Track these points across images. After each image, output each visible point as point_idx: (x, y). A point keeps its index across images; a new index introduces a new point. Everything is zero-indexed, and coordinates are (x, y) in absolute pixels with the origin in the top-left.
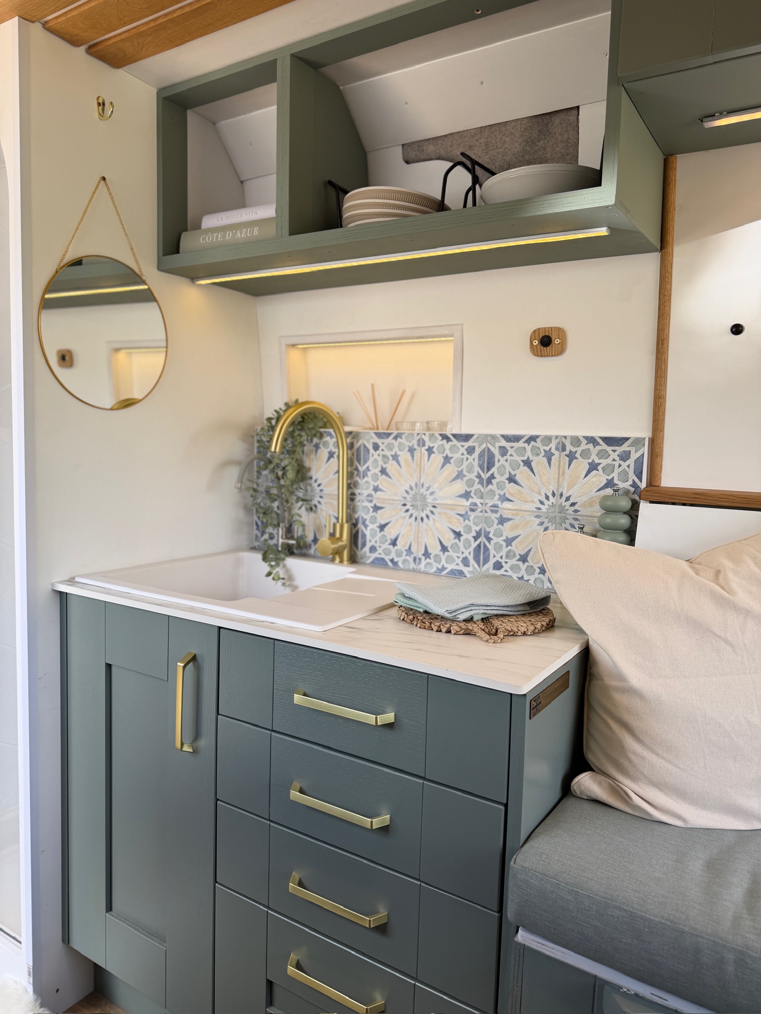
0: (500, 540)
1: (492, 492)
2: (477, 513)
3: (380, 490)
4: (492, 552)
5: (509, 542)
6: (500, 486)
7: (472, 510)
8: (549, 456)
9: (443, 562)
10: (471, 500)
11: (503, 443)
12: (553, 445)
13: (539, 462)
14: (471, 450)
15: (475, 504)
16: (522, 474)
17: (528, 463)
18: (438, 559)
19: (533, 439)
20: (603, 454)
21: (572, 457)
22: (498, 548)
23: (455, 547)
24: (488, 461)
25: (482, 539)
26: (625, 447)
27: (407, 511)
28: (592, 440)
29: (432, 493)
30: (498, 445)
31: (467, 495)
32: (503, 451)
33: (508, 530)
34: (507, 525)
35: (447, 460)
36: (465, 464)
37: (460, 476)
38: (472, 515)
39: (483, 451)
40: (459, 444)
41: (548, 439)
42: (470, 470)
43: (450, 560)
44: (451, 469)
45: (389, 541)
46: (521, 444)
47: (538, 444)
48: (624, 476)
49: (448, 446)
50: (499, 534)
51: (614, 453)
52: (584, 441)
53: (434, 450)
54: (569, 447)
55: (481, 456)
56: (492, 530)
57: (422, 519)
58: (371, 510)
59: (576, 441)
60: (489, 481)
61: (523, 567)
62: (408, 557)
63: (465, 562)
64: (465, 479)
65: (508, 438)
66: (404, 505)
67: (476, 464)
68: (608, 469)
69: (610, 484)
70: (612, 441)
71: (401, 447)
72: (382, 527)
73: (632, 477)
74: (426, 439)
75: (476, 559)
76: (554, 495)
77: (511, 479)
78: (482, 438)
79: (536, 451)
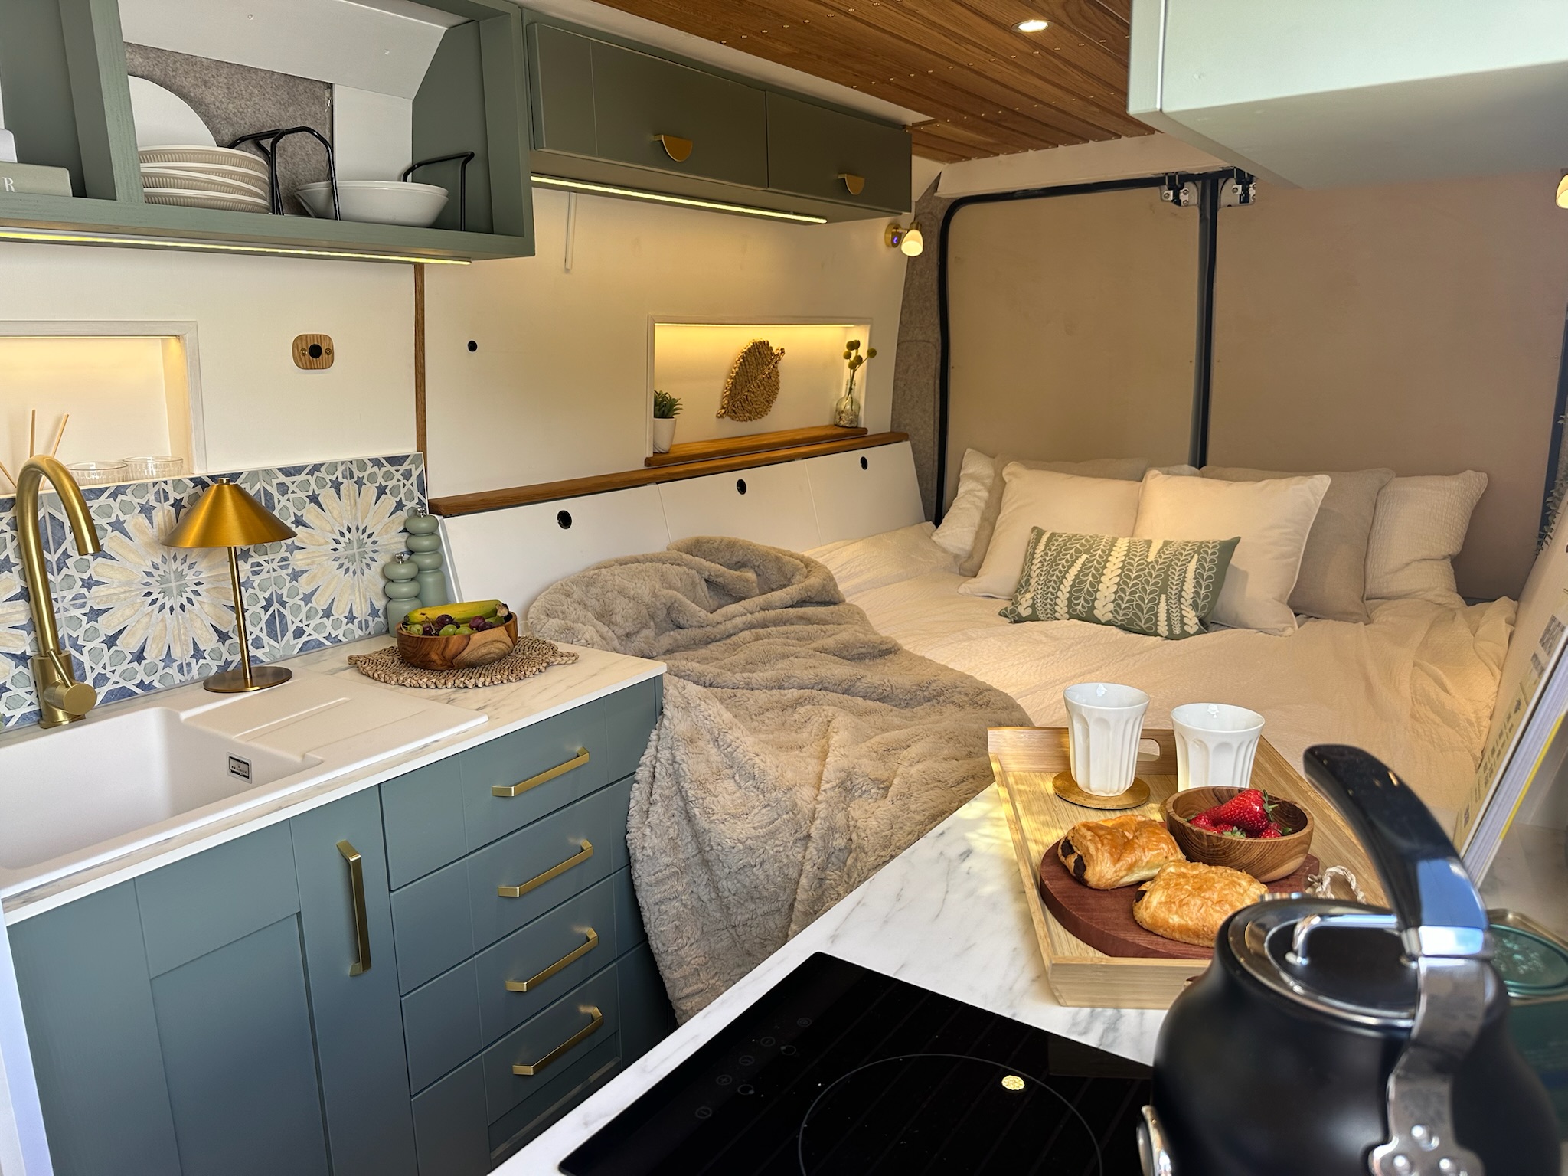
5: (307, 599)
8: (337, 486)
10: (251, 561)
11: (282, 479)
12: (339, 474)
13: (327, 495)
16: (310, 513)
18: (216, 654)
19: (317, 468)
21: (360, 483)
28: (376, 462)
29: (192, 565)
33: (304, 585)
38: (257, 580)
39: (258, 493)
47: (323, 473)
48: (410, 495)
51: (397, 472)
52: (370, 464)
53: (184, 502)
54: (356, 473)
57: (182, 607)
62: (168, 670)
65: (287, 472)
69: (400, 506)
70: (394, 461)
71: (126, 508)
72: (111, 641)
73: (417, 494)
74: (169, 488)
75: (272, 634)
76: (349, 530)
77: (298, 522)
78: (254, 475)
79: (322, 483)
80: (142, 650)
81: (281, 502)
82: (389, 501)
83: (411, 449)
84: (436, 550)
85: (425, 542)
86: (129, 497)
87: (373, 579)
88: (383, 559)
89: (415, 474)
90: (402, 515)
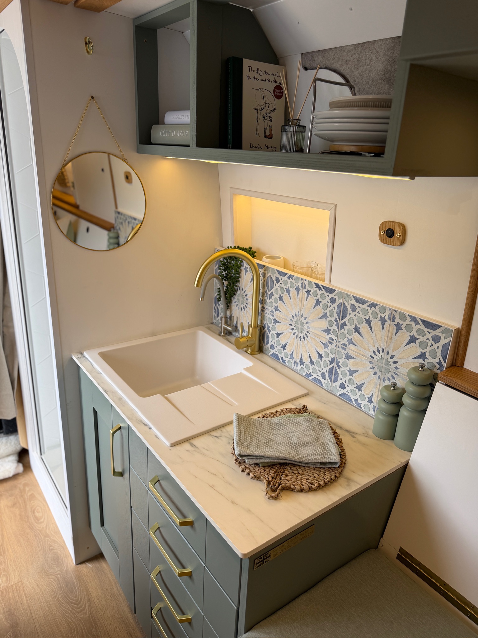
0: (346, 370)
1: (344, 335)
2: (333, 346)
3: (279, 310)
4: (340, 375)
5: (351, 372)
6: (349, 332)
7: (330, 343)
8: (383, 321)
9: (311, 371)
10: (330, 335)
11: (354, 302)
13: (376, 323)
15: (332, 340)
16: (364, 328)
17: (368, 322)
18: (307, 367)
19: (373, 305)
20: (420, 332)
21: (399, 327)
22: (344, 374)
23: (318, 363)
24: (343, 313)
25: (335, 365)
26: (437, 332)
27: (292, 329)
28: (414, 319)
29: (308, 323)
30: (350, 302)
32: (354, 308)
33: (351, 365)
34: (351, 361)
35: (318, 302)
36: (329, 309)
37: (325, 316)
38: (330, 346)
39: (341, 304)
41: (383, 309)
42: (331, 315)
43: (314, 371)
44: (320, 310)
45: (281, 345)
46: (365, 306)
49: (319, 293)
50: (345, 365)
51: (429, 334)
53: (311, 293)
55: (339, 306)
56: (341, 361)
58: (273, 321)
59: (403, 317)
60: (342, 326)
61: (358, 393)
63: (323, 376)
64: (328, 320)
65: (357, 300)
66: (291, 325)
67: (335, 311)
68: (423, 345)
69: (423, 357)
70: (428, 325)
71: (292, 285)
73: (439, 357)
74: (307, 284)
75: (330, 376)
76: (383, 351)
77: (357, 330)
78: (341, 294)
79: (375, 315)
80: (285, 346)
81: (351, 314)
82: (416, 349)
88: (400, 381)
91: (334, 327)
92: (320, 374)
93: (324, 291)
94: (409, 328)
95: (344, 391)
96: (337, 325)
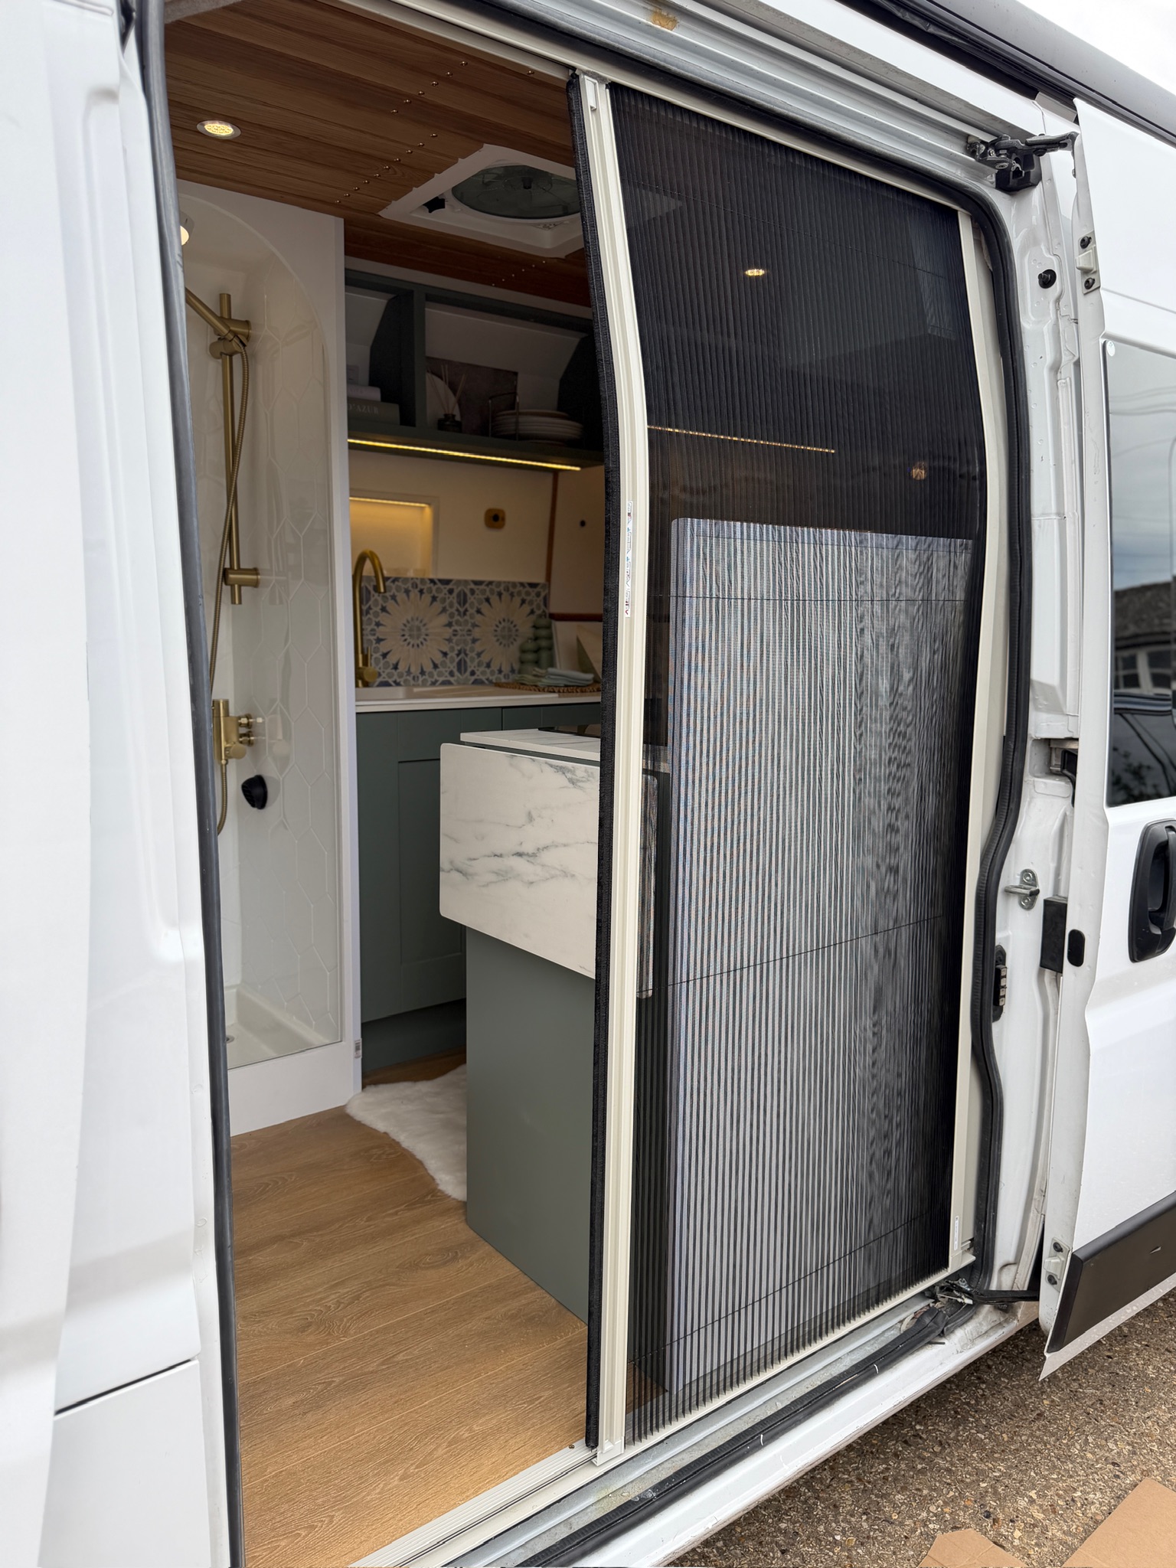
0: (474, 655)
1: (466, 621)
2: (458, 637)
3: (382, 625)
4: (469, 663)
5: (479, 655)
6: (472, 616)
7: (455, 635)
8: (500, 594)
9: (436, 677)
10: (453, 628)
11: (472, 586)
12: (502, 588)
13: (494, 599)
14: (451, 591)
15: (456, 631)
16: (485, 607)
17: (488, 600)
18: (431, 675)
19: (490, 583)
20: (528, 593)
21: (512, 595)
22: (472, 660)
23: (444, 664)
24: (463, 599)
25: (462, 655)
26: (538, 589)
27: (405, 640)
28: (522, 584)
29: (425, 625)
30: (469, 587)
31: (450, 625)
32: (473, 592)
33: (478, 647)
34: (478, 643)
35: (434, 598)
36: (448, 601)
37: (444, 610)
38: (455, 639)
39: (460, 592)
40: (442, 587)
41: (499, 584)
42: (451, 606)
43: (440, 674)
44: (438, 606)
45: (391, 667)
46: (483, 587)
47: (493, 587)
48: (539, 607)
49: (434, 588)
50: (472, 650)
51: (533, 591)
52: (519, 585)
53: (425, 591)
54: (511, 589)
55: (459, 595)
56: (468, 648)
57: (418, 646)
58: (374, 642)
59: (514, 585)
60: (465, 614)
61: (488, 671)
62: (408, 677)
63: (452, 674)
64: (448, 612)
65: (476, 583)
66: (403, 635)
67: (455, 601)
68: (531, 603)
69: (532, 612)
70: (533, 585)
71: (398, 589)
72: (385, 655)
73: (543, 607)
74: (418, 582)
75: (459, 670)
76: (504, 620)
77: (479, 612)
78: (459, 582)
79: (492, 592)
80: (397, 664)
81: (471, 599)
82: (527, 608)
83: (540, 579)
84: (550, 637)
85: (543, 632)
86: (400, 584)
87: (514, 649)
88: (519, 641)
89: (543, 594)
90: (533, 617)
91: (457, 617)
92: (447, 674)
93: (439, 585)
94: (519, 593)
95: (475, 677)
96: (459, 614)
